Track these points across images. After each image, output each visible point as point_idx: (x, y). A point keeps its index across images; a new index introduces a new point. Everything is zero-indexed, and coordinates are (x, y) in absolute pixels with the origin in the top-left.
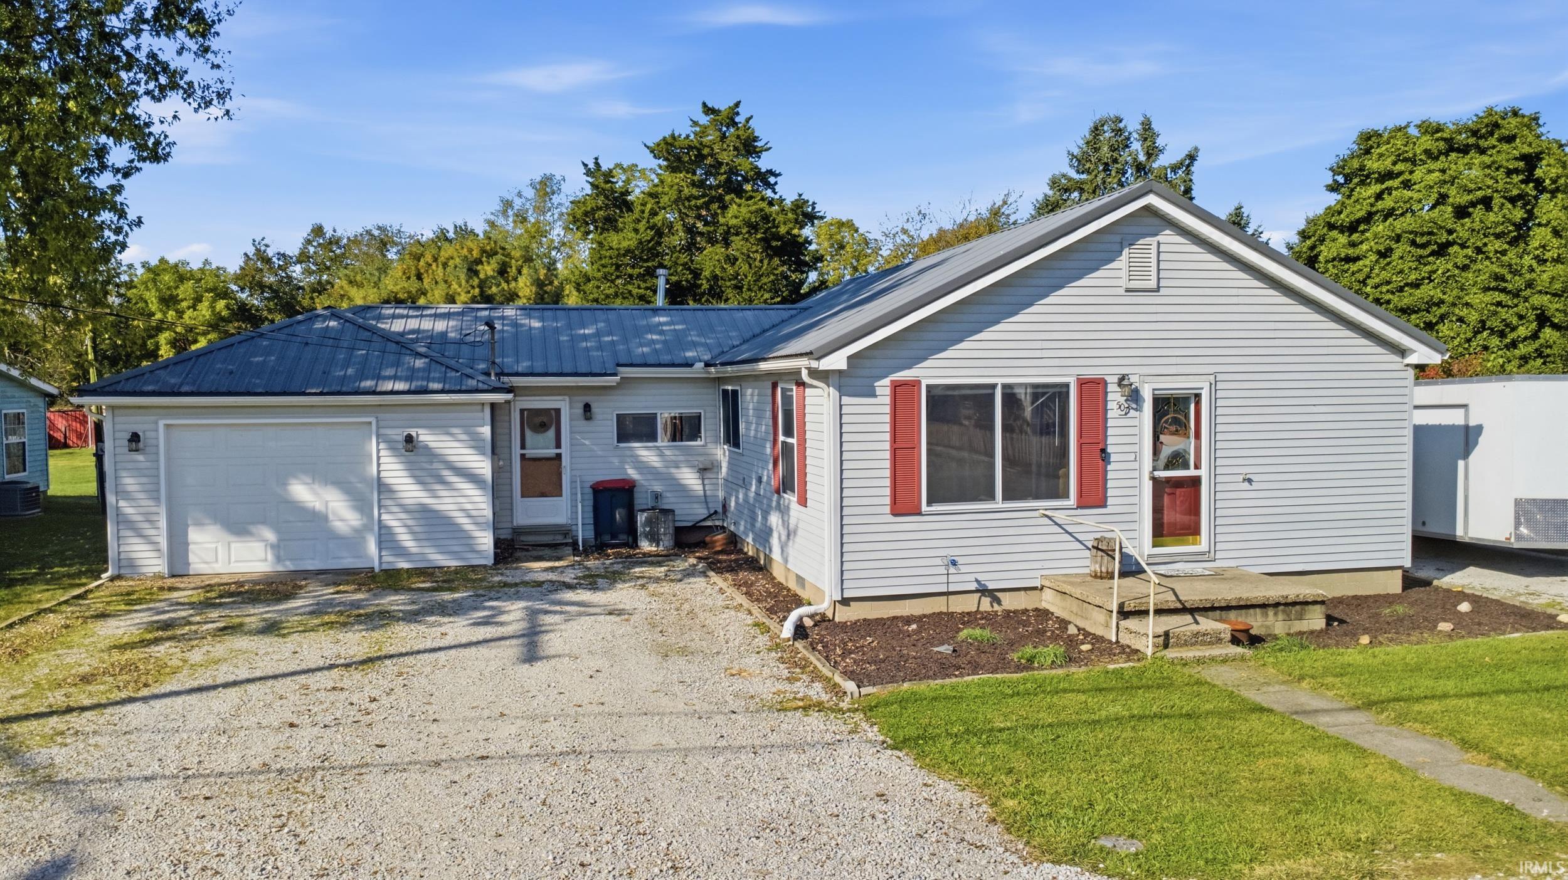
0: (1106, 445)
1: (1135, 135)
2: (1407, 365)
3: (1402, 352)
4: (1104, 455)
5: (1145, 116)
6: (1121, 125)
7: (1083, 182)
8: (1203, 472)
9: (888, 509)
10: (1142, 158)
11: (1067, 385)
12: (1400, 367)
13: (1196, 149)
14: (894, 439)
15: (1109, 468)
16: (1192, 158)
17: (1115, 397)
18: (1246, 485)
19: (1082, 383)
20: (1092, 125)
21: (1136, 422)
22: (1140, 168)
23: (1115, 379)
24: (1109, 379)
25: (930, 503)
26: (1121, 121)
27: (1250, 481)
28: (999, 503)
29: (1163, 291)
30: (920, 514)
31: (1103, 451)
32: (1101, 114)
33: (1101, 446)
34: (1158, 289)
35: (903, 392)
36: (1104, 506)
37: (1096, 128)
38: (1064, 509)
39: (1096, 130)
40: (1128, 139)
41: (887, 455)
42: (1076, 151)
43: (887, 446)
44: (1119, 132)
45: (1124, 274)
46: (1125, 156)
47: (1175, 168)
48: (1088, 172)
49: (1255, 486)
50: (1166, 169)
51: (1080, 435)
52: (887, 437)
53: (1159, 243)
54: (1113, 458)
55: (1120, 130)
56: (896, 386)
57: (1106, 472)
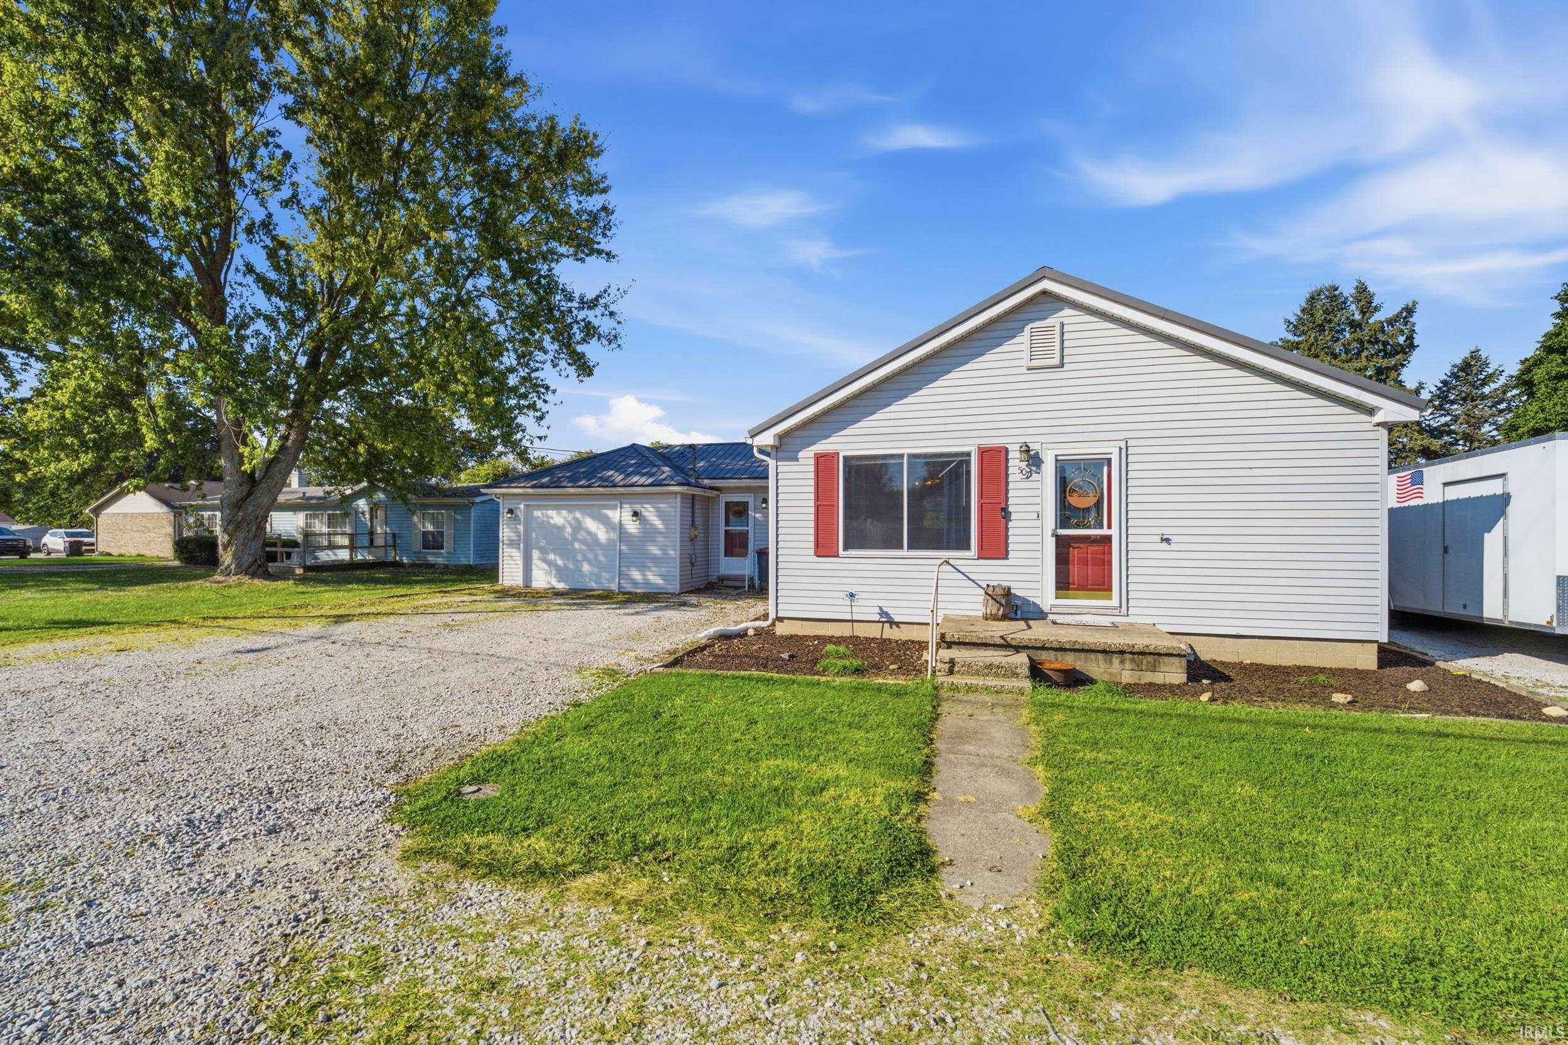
0: (1007, 505)
1: (1351, 299)
2: (1378, 425)
3: (1371, 411)
4: (1006, 514)
5: (1360, 282)
6: (1337, 293)
7: (1298, 343)
8: (1114, 532)
9: (812, 552)
10: (1358, 317)
11: (969, 454)
12: (1370, 427)
13: (1415, 303)
14: (817, 498)
15: (1011, 524)
16: (1409, 310)
17: (1016, 464)
18: (1165, 545)
19: (983, 452)
20: (1308, 296)
21: (1038, 485)
22: (1354, 325)
23: (1017, 447)
24: (1010, 448)
25: (846, 548)
26: (1336, 289)
27: (1168, 541)
28: (905, 552)
29: (1066, 367)
30: (838, 556)
31: (1005, 509)
32: (1317, 285)
33: (1003, 506)
34: (1062, 365)
35: (824, 463)
36: (1006, 558)
37: (1312, 298)
38: (967, 559)
39: (1312, 299)
40: (1345, 303)
41: (812, 510)
42: (1293, 319)
43: (812, 503)
44: (1333, 298)
45: (1026, 355)
46: (1341, 317)
47: (1391, 322)
48: (1303, 333)
49: (1173, 547)
50: (1382, 323)
51: (981, 495)
52: (812, 496)
53: (1062, 325)
54: (1013, 517)
55: (1335, 296)
56: (818, 458)
57: (1007, 529)
